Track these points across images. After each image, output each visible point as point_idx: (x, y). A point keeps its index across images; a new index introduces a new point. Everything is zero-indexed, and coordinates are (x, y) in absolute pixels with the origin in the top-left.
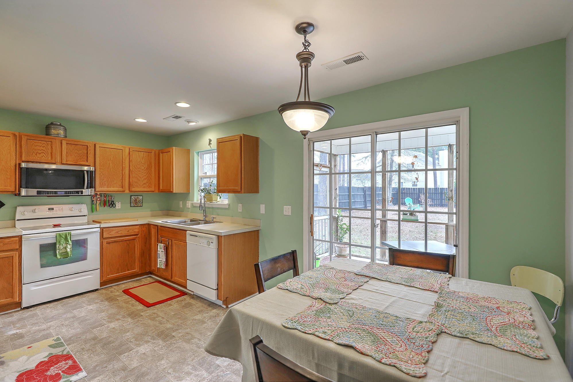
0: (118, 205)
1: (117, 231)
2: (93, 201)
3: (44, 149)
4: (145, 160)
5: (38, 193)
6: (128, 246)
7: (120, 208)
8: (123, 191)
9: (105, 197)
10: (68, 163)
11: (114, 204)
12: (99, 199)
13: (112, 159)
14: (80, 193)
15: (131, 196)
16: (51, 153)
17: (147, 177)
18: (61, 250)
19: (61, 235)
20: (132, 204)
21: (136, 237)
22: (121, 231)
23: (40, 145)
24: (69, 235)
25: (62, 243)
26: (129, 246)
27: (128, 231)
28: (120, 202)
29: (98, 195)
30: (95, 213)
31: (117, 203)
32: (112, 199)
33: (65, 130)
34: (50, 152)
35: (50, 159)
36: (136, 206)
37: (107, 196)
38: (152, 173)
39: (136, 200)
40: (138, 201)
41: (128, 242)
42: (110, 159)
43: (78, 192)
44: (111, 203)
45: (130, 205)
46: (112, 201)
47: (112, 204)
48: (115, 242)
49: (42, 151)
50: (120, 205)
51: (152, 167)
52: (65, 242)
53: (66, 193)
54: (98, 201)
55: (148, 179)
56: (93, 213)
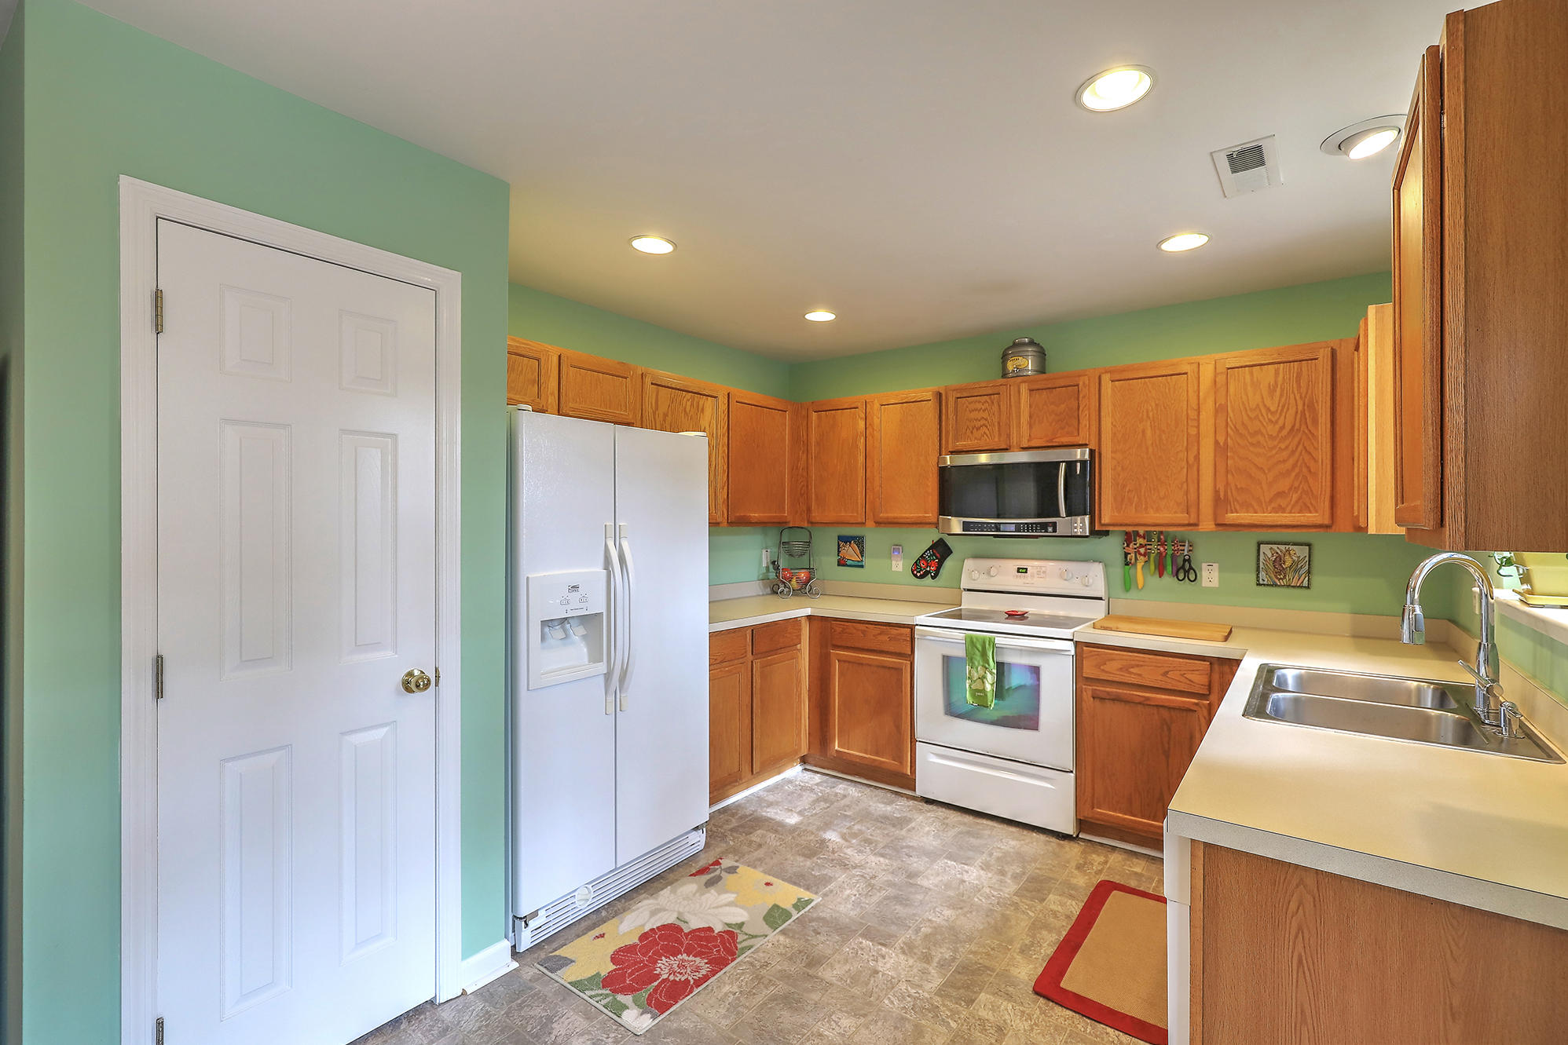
0: (1210, 576)
1: (1125, 663)
2: (1126, 554)
3: (985, 415)
4: (1281, 395)
5: (966, 526)
6: (1165, 727)
7: (1215, 583)
8: (1189, 525)
9: (1163, 545)
10: (1033, 444)
11: (1191, 568)
12: (1142, 550)
13: (1151, 414)
14: (1050, 529)
15: (1259, 544)
16: (999, 423)
17: (1294, 466)
18: (975, 681)
19: (975, 640)
20: (1262, 574)
21: (1197, 704)
22: (1138, 666)
23: (979, 406)
24: (989, 645)
25: (976, 663)
26: (1169, 730)
27: (1165, 674)
28: (1216, 566)
29: (1140, 536)
30: (1133, 594)
31: (1204, 565)
32: (1184, 550)
33: (1042, 354)
34: (996, 420)
35: (996, 439)
36: (1280, 586)
37: (1169, 540)
38: (1316, 449)
39: (1279, 561)
40: (1288, 564)
41: (1165, 713)
42: (1145, 416)
43: (1044, 526)
44: (1183, 567)
45: (1254, 576)
46: (1185, 560)
47: (1185, 570)
48: (1117, 699)
49: (983, 422)
50: (1215, 575)
51: (1315, 421)
52: (981, 663)
53: (1018, 527)
54: (1140, 554)
55: (1297, 476)
56: (1128, 595)
